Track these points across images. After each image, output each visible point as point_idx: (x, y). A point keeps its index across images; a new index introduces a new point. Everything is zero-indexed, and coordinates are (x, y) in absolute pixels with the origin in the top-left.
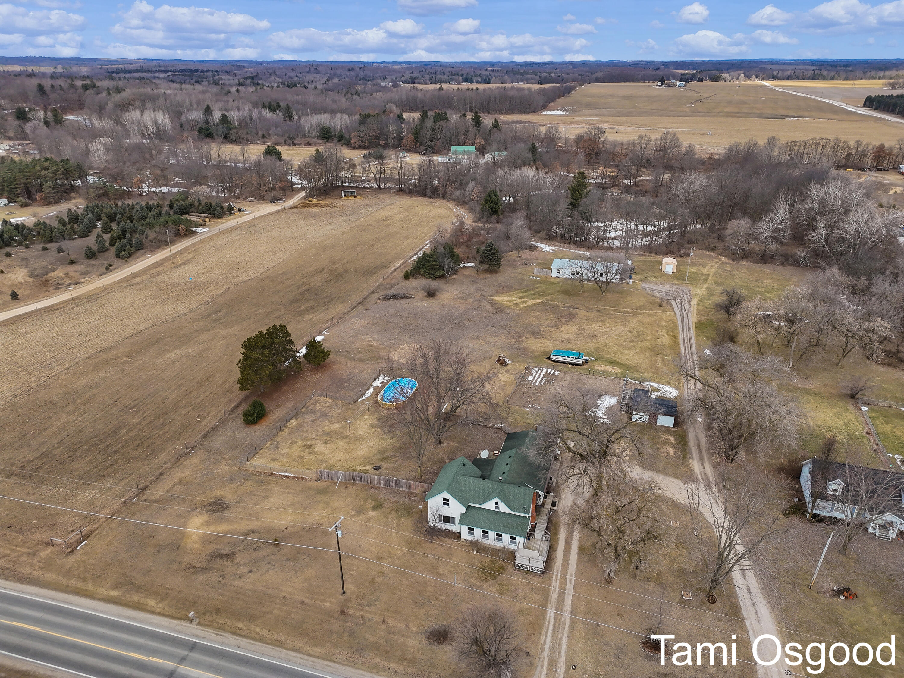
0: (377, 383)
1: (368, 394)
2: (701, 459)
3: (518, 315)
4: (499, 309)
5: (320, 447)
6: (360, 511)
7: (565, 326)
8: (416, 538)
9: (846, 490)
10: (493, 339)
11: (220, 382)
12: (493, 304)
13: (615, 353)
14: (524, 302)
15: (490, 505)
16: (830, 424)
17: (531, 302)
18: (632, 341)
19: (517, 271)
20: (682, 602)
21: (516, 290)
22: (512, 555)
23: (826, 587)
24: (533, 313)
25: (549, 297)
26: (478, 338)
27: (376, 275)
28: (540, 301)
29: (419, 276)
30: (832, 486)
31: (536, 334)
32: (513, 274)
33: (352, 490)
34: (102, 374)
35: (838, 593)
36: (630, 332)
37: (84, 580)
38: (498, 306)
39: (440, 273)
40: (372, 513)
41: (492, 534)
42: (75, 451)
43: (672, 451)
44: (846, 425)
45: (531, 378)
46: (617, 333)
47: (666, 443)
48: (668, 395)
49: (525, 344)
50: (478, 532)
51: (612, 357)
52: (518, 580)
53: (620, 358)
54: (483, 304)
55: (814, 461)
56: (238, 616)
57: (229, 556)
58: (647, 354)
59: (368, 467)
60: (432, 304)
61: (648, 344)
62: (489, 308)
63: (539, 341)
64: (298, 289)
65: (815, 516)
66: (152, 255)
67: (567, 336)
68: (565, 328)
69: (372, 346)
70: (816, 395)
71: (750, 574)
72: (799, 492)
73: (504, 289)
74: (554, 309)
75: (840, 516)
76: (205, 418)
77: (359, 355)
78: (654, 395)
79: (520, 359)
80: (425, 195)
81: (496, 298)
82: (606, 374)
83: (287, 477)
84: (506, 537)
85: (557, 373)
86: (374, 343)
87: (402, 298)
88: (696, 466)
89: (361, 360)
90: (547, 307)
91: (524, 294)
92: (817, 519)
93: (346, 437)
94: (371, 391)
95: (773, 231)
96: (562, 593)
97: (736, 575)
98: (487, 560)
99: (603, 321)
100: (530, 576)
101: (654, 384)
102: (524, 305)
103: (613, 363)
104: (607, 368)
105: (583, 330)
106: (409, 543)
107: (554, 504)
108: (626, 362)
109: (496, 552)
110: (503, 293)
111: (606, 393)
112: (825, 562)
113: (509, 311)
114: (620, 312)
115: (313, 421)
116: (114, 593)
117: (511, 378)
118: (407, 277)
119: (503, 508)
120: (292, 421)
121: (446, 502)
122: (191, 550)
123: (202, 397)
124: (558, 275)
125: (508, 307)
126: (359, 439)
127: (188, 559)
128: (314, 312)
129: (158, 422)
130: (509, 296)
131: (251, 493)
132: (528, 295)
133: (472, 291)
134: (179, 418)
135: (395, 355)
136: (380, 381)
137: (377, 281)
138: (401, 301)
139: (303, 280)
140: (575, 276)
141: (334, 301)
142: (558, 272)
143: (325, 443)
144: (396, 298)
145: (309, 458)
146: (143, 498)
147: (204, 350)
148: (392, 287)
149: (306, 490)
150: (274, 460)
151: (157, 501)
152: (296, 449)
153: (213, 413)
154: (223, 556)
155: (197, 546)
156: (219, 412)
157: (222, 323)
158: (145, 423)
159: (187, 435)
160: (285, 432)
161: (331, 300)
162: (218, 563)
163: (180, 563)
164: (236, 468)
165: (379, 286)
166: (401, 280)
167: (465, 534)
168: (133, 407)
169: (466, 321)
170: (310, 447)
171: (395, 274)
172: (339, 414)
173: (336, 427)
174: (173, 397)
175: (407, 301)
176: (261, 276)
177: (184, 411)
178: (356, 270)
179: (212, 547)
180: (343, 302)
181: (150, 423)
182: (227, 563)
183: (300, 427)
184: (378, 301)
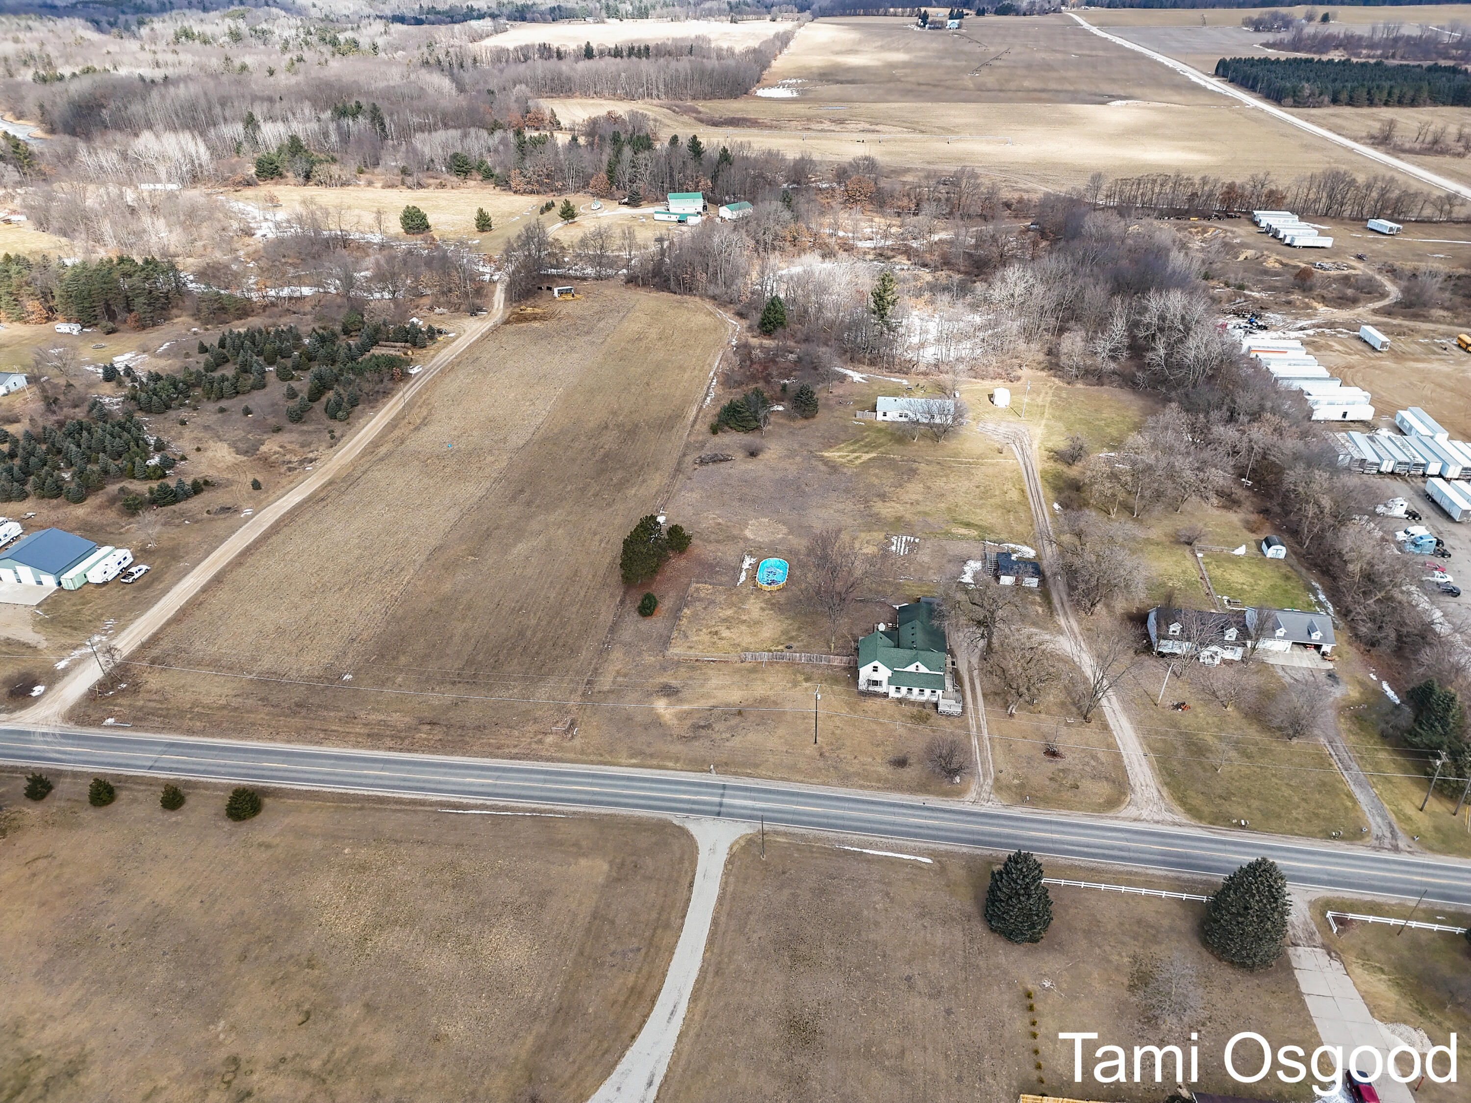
0: (746, 566)
1: (743, 578)
2: (1065, 613)
3: (857, 475)
4: (833, 468)
5: (725, 633)
6: (795, 684)
7: (909, 485)
8: (853, 700)
9: (1182, 630)
10: (840, 506)
11: (590, 576)
12: (826, 462)
13: (967, 513)
14: (857, 458)
15: (911, 668)
16: (1171, 572)
17: (866, 457)
18: (982, 498)
19: (835, 414)
20: (1067, 725)
21: (844, 441)
22: (936, 705)
23: (1169, 703)
24: (873, 471)
25: (882, 449)
26: (824, 506)
27: (675, 430)
28: (874, 454)
29: (727, 428)
30: (1172, 628)
31: (883, 497)
32: (832, 420)
33: (777, 667)
34: (460, 577)
35: (1178, 707)
36: (978, 487)
37: (601, 755)
38: (831, 464)
39: (753, 423)
40: (806, 685)
41: (916, 691)
42: (497, 655)
43: (1040, 610)
44: (1184, 572)
45: (893, 548)
46: (963, 490)
47: (1033, 603)
48: (1027, 556)
49: (875, 510)
50: (904, 690)
51: (965, 518)
52: (943, 722)
53: (974, 519)
54: (814, 462)
55: (1158, 610)
56: (744, 765)
57: (708, 727)
58: (999, 512)
59: (780, 647)
60: (751, 465)
61: (997, 500)
62: (822, 468)
63: (888, 504)
64: (594, 454)
65: (1159, 653)
66: (376, 413)
67: (914, 497)
68: (910, 487)
69: (719, 524)
70: (1158, 544)
71: (1114, 699)
72: (1147, 635)
73: (830, 443)
74: (892, 465)
75: (1178, 651)
76: (599, 614)
77: (713, 537)
78: (1014, 557)
79: (876, 527)
81: (826, 454)
82: (964, 538)
83: (713, 661)
84: (927, 692)
85: (917, 540)
86: (720, 520)
87: (721, 460)
88: (1062, 621)
89: (718, 541)
90: (884, 462)
91: (856, 447)
92: (1162, 655)
93: (744, 622)
94: (744, 574)
95: (1110, 351)
96: (979, 727)
97: (1104, 702)
98: (915, 710)
99: (947, 476)
100: (951, 718)
101: (1012, 546)
102: (860, 461)
103: (968, 525)
104: (963, 531)
105: (929, 488)
106: (847, 704)
107: (953, 663)
108: (981, 523)
109: (923, 705)
110: (831, 447)
111: (969, 558)
112: (1168, 686)
113: (845, 470)
114: (961, 463)
115: (705, 609)
116: (634, 761)
117: (875, 549)
118: (714, 430)
119: (923, 669)
120: (685, 610)
121: (875, 669)
122: (673, 726)
123: (582, 594)
124: (885, 418)
125: (843, 465)
126: (758, 623)
127: (676, 732)
128: (633, 485)
129: (556, 622)
130: (839, 450)
131: (690, 678)
132: (859, 448)
133: (796, 446)
134: (574, 616)
135: (748, 533)
136: (748, 562)
137: (681, 438)
138: (723, 465)
139: (593, 441)
140: (903, 419)
141: (646, 469)
142: (885, 415)
143: (728, 628)
144: (715, 461)
145: (720, 644)
146: (596, 690)
147: (549, 542)
148: (703, 445)
149: (738, 671)
150: (691, 648)
151: (611, 692)
152: (704, 636)
153: (604, 608)
154: (703, 727)
155: (675, 722)
156: (609, 607)
157: (538, 506)
158: (544, 623)
159: (593, 632)
160: (684, 621)
161: (642, 468)
162: (703, 732)
163: (671, 735)
164: (660, 658)
165: (687, 446)
166: (710, 435)
167: (893, 693)
168: (520, 609)
169: (803, 486)
170: (716, 633)
171: (697, 427)
172: (726, 599)
173: (729, 612)
174: (553, 595)
175: (729, 464)
176: (535, 438)
177: (574, 609)
178: (647, 424)
179: (689, 722)
180: (657, 469)
181: (549, 623)
182: (710, 732)
183: (695, 615)
184: (696, 466)
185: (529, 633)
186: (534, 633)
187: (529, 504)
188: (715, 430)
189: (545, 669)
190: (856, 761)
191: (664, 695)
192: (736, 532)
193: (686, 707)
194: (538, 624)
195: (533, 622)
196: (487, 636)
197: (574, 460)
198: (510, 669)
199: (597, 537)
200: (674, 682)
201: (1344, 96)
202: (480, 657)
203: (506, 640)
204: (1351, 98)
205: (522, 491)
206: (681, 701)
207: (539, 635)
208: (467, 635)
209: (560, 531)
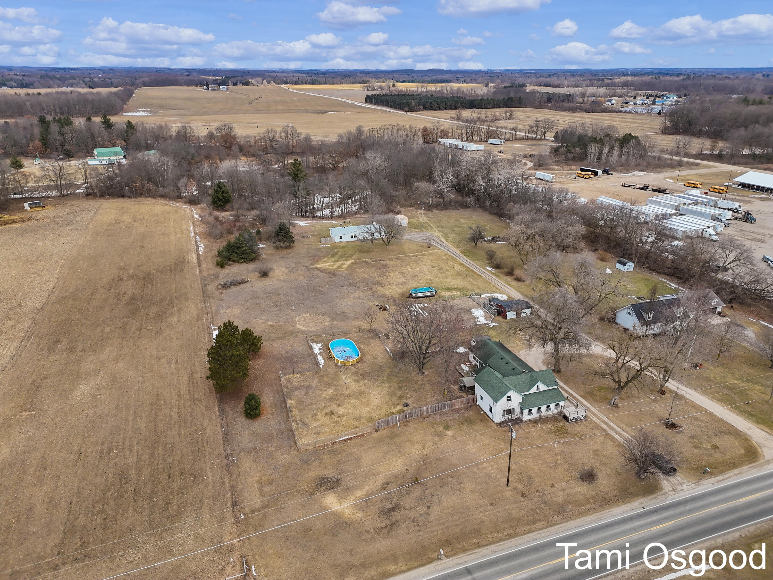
0: (317, 351)
1: (321, 361)
3: (350, 275)
4: (332, 274)
5: (341, 411)
6: (441, 436)
7: (390, 274)
12: (322, 271)
13: (442, 283)
14: (342, 264)
15: (534, 390)
17: (348, 263)
21: (324, 257)
24: (360, 270)
25: (354, 257)
26: (343, 297)
27: (186, 271)
28: (351, 261)
29: (230, 262)
30: (649, 316)
31: (379, 284)
33: (411, 425)
38: (327, 271)
39: (252, 256)
40: (449, 433)
41: (544, 408)
42: (103, 511)
45: (414, 313)
49: (380, 293)
50: (535, 411)
52: (578, 428)
54: (314, 272)
57: (397, 507)
58: (461, 278)
59: (399, 408)
60: (266, 282)
61: (452, 272)
62: (323, 274)
63: (386, 288)
64: (119, 300)
69: (272, 326)
73: (315, 258)
74: (368, 265)
76: (204, 430)
77: (274, 336)
80: (123, 196)
81: (318, 266)
82: (454, 297)
83: (350, 439)
84: (553, 406)
85: (426, 305)
86: (270, 323)
87: (240, 283)
89: (280, 338)
90: (362, 264)
91: (335, 258)
93: (349, 396)
94: (320, 358)
96: (606, 424)
98: (551, 426)
99: (409, 265)
100: (581, 423)
101: (488, 295)
102: (345, 266)
104: (449, 293)
108: (456, 287)
109: (554, 419)
110: (318, 261)
111: (471, 308)
113: (340, 273)
114: (410, 257)
115: (306, 394)
119: (542, 388)
120: (289, 402)
121: (509, 399)
122: (361, 520)
123: (175, 416)
124: (341, 240)
125: (336, 270)
126: (361, 394)
127: (369, 525)
128: (172, 314)
129: (160, 450)
130: (326, 262)
131: (339, 462)
132: (339, 258)
133: (293, 265)
134: (177, 440)
135: (300, 327)
136: (317, 348)
137: (194, 275)
138: (243, 286)
139: (113, 291)
140: (354, 239)
141: (175, 301)
142: (341, 238)
143: (339, 405)
144: (235, 285)
145: (343, 420)
146: (247, 510)
147: (113, 377)
148: (217, 277)
149: (379, 441)
150: (318, 433)
151: (265, 506)
152: (323, 420)
153: (206, 423)
154: (393, 509)
155: (360, 515)
156: (211, 420)
157: (83, 350)
158: (146, 457)
159: (207, 449)
160: (295, 412)
161: (172, 301)
162: (397, 515)
163: (367, 532)
164: (294, 453)
165: (203, 279)
166: (218, 269)
167: (526, 416)
168: (110, 450)
169: (318, 288)
170: (332, 413)
171: (204, 265)
172: (319, 382)
173: (330, 391)
174: (142, 425)
175: (248, 285)
176: (53, 298)
177: (174, 432)
178: (158, 271)
179: (374, 509)
180: (187, 300)
181: (152, 455)
182: (403, 512)
183: (300, 403)
184: (221, 291)
185: (133, 473)
186: (139, 471)
187: (71, 350)
188: (221, 265)
189: (173, 509)
190: (555, 489)
191: (327, 489)
192: (291, 329)
193: (359, 494)
194: (139, 460)
195: (132, 459)
196: (79, 493)
197: (102, 308)
198: (129, 522)
199: (164, 361)
200: (329, 473)
201: (428, 106)
202: (81, 521)
203: (108, 490)
204: (431, 107)
205: (58, 341)
206: (349, 490)
207: (146, 471)
208: (51, 500)
209: (120, 365)
